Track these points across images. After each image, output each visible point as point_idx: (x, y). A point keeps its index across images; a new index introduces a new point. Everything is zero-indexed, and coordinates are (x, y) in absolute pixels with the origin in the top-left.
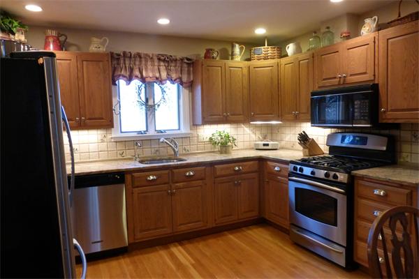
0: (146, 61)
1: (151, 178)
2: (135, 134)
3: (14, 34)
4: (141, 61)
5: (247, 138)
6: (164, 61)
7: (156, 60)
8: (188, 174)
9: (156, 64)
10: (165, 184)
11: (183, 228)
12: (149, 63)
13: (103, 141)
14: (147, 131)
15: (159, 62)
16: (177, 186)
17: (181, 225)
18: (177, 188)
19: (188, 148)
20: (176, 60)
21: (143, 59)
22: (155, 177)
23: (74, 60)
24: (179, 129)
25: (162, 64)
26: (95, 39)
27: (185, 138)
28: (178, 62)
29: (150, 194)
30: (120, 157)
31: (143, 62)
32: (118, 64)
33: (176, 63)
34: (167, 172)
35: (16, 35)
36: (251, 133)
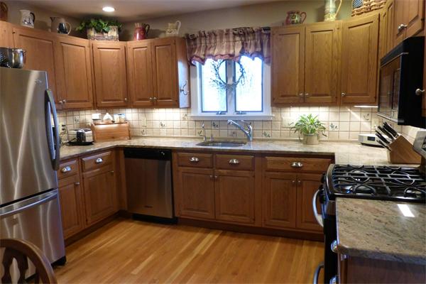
0: (221, 38)
1: (193, 159)
2: (214, 114)
3: (107, 32)
4: (216, 39)
5: (355, 126)
6: (239, 35)
7: (231, 35)
8: (231, 161)
9: (231, 39)
10: (208, 168)
11: (226, 218)
12: (224, 40)
13: (184, 119)
14: (227, 111)
15: (234, 37)
16: (220, 172)
17: (224, 214)
18: (220, 175)
19: (268, 132)
20: (254, 32)
21: (218, 37)
22: (197, 160)
23: (149, 47)
24: (262, 111)
25: (237, 38)
26: (170, 24)
27: (265, 121)
28: (256, 34)
29: (193, 175)
30: (198, 136)
31: (218, 40)
32: (195, 45)
33: (254, 35)
34: (209, 155)
35: (109, 33)
36: (362, 120)
